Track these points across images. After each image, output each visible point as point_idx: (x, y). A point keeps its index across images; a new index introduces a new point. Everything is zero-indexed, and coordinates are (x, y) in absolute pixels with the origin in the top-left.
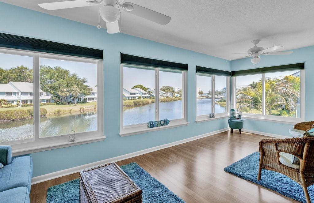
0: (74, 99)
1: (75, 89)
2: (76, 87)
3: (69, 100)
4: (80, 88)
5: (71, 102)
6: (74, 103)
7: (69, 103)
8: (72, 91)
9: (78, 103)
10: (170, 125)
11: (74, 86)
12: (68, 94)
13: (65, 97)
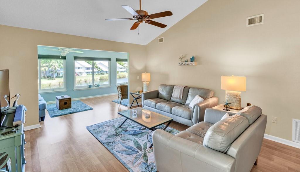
0: (53, 74)
1: (54, 64)
2: (55, 62)
3: (48, 75)
4: (59, 63)
5: (50, 76)
6: (53, 78)
7: (48, 77)
8: (51, 66)
9: (57, 77)
10: (100, 87)
11: (53, 62)
12: (47, 68)
13: (44, 72)
